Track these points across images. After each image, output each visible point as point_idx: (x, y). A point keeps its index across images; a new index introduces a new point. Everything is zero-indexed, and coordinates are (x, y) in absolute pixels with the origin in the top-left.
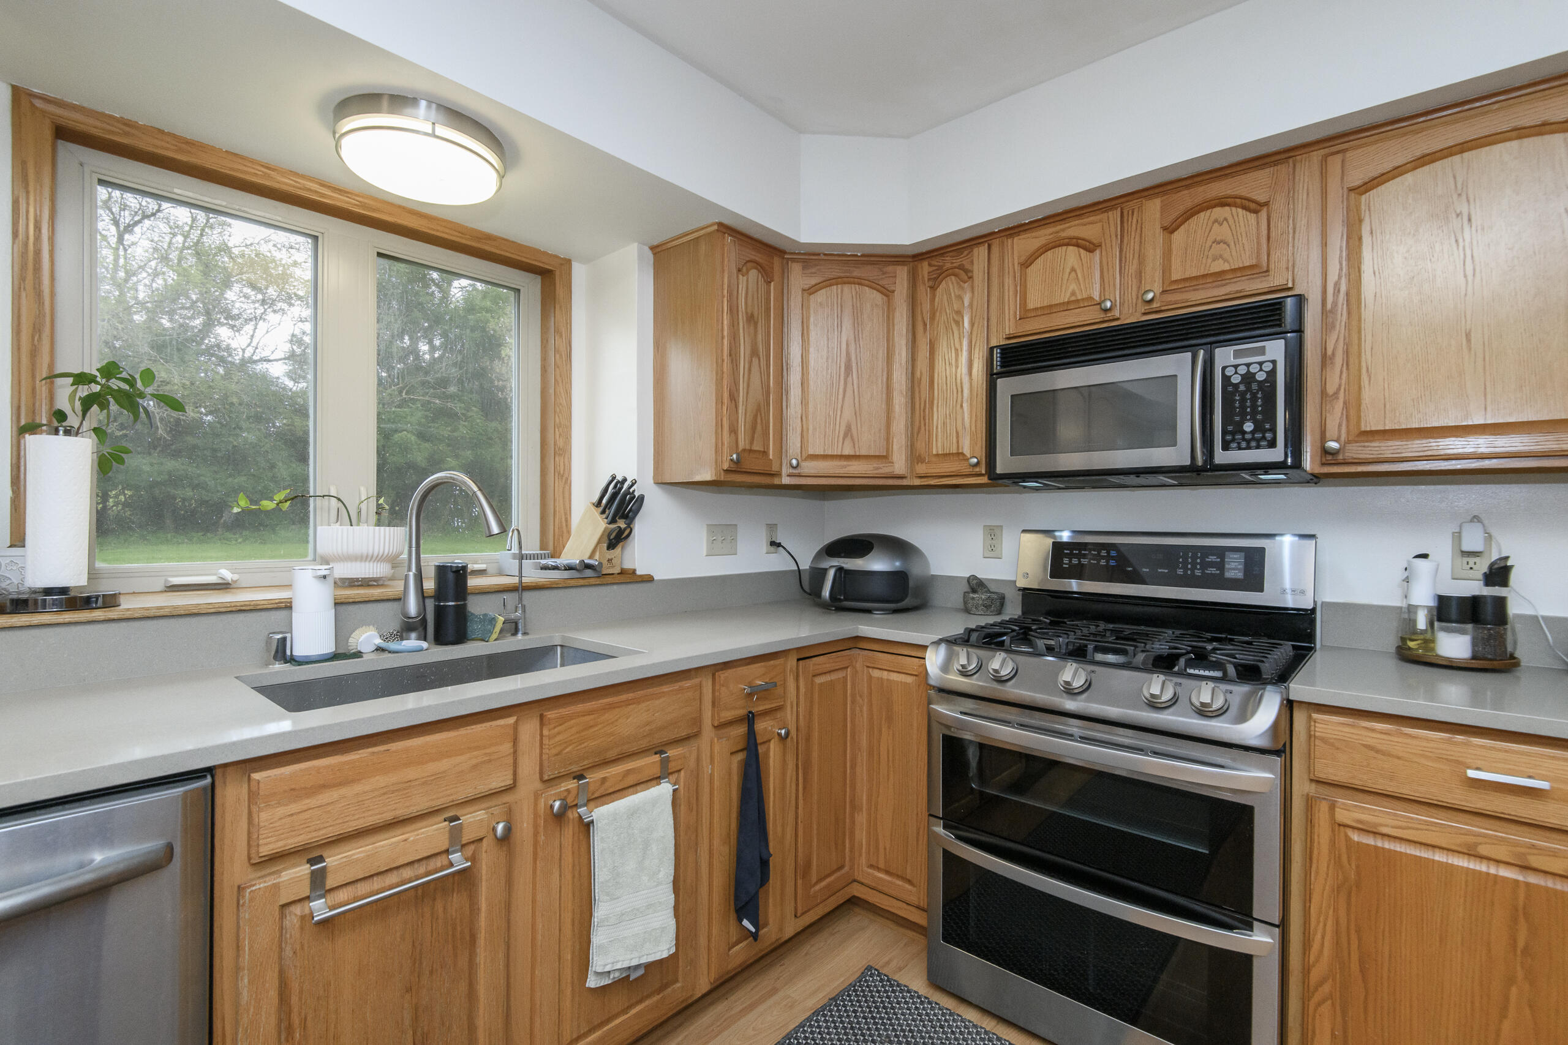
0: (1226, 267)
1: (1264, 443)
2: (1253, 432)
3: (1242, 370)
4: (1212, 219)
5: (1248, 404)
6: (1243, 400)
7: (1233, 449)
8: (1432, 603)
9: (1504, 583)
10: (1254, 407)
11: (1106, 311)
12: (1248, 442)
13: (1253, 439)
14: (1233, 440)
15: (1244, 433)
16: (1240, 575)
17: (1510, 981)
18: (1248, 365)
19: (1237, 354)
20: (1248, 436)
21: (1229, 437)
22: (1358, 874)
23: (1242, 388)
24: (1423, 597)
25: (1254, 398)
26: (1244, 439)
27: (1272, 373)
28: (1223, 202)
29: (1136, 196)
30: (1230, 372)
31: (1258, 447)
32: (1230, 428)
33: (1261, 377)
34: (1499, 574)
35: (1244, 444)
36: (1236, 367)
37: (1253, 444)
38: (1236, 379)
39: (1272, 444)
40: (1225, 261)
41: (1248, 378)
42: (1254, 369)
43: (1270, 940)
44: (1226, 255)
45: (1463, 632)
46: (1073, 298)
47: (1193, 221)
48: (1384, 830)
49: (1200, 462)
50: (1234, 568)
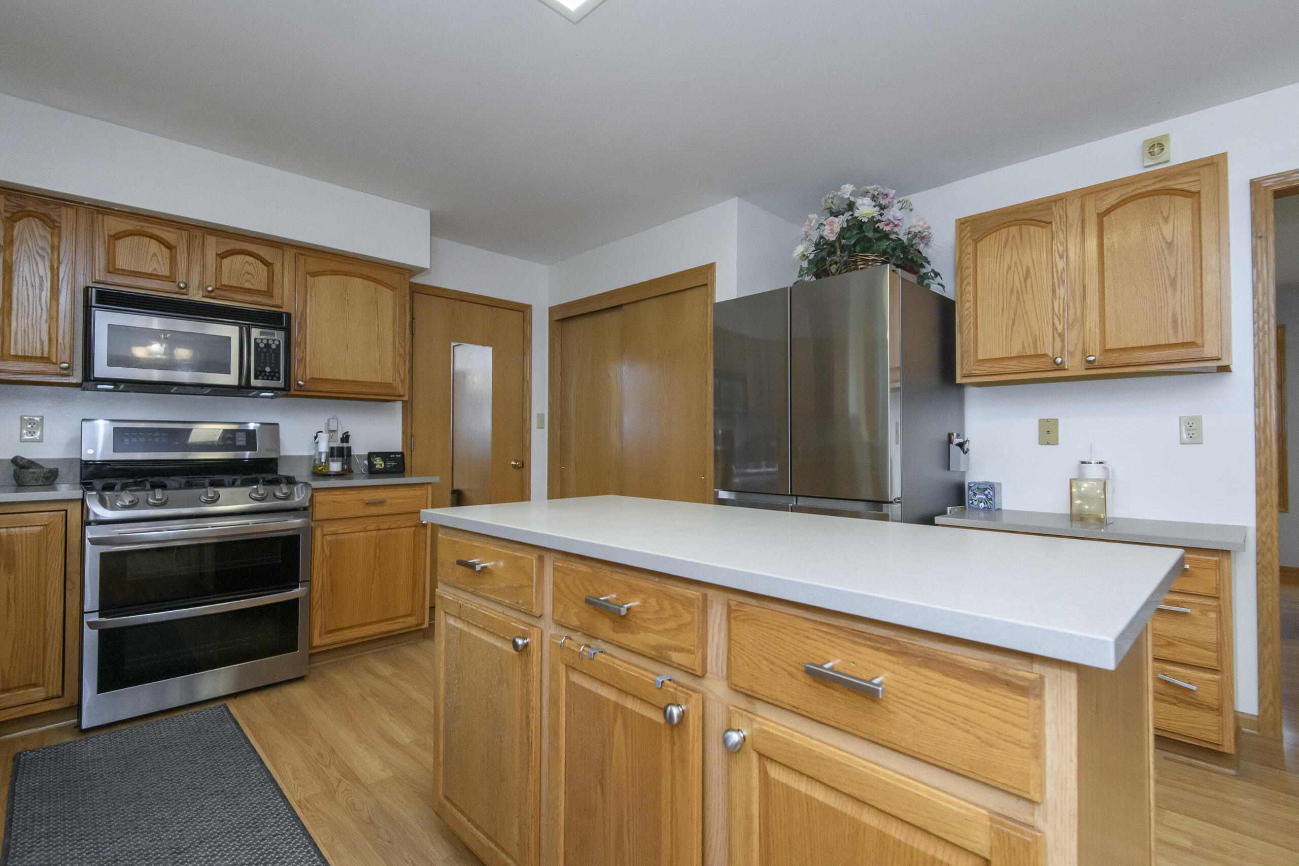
0: (252, 287)
1: (275, 378)
2: (270, 372)
3: (265, 342)
4: (244, 261)
5: (268, 358)
6: (265, 356)
7: (260, 379)
8: (327, 450)
9: (347, 441)
10: (270, 360)
11: (180, 288)
12: (268, 376)
13: (270, 375)
14: (261, 375)
15: (266, 372)
16: (244, 443)
17: (375, 569)
18: (268, 340)
19: (261, 333)
20: (267, 374)
21: (258, 373)
22: (331, 553)
23: (265, 350)
24: (324, 447)
25: (270, 357)
26: (265, 375)
27: (278, 346)
28: (251, 254)
29: (198, 228)
30: (259, 341)
31: (272, 379)
32: (259, 369)
33: (274, 346)
34: (346, 438)
35: (266, 378)
36: (262, 339)
37: (270, 378)
38: (262, 345)
39: (279, 379)
40: (252, 284)
41: (267, 346)
42: (271, 342)
43: (305, 588)
44: (252, 281)
45: (337, 461)
46: (155, 273)
47: (235, 257)
48: (339, 532)
49: (243, 383)
50: (241, 440)
